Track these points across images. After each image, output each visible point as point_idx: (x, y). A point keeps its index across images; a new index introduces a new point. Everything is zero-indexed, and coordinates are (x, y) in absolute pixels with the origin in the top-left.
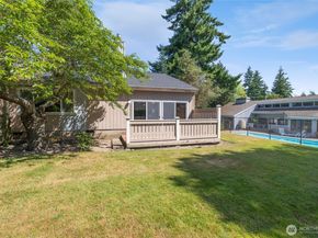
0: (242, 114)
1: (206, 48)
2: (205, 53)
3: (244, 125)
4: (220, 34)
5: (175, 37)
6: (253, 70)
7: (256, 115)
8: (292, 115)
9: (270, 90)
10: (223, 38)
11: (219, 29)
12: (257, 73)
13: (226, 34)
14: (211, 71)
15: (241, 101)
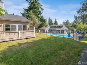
0: (47, 29)
1: (38, 11)
2: (37, 12)
3: (47, 32)
4: (42, 8)
5: (29, 7)
6: (50, 18)
7: (50, 29)
8: (57, 29)
9: (54, 23)
10: (42, 9)
11: (41, 7)
12: (51, 19)
13: (43, 8)
14: (39, 17)
15: (47, 26)
